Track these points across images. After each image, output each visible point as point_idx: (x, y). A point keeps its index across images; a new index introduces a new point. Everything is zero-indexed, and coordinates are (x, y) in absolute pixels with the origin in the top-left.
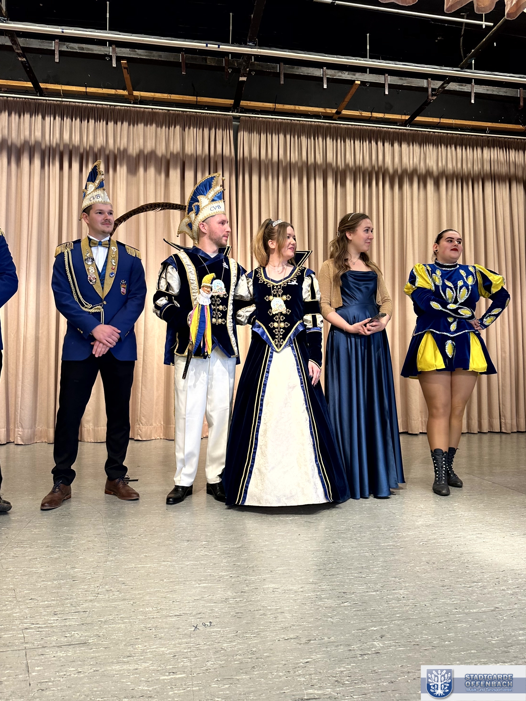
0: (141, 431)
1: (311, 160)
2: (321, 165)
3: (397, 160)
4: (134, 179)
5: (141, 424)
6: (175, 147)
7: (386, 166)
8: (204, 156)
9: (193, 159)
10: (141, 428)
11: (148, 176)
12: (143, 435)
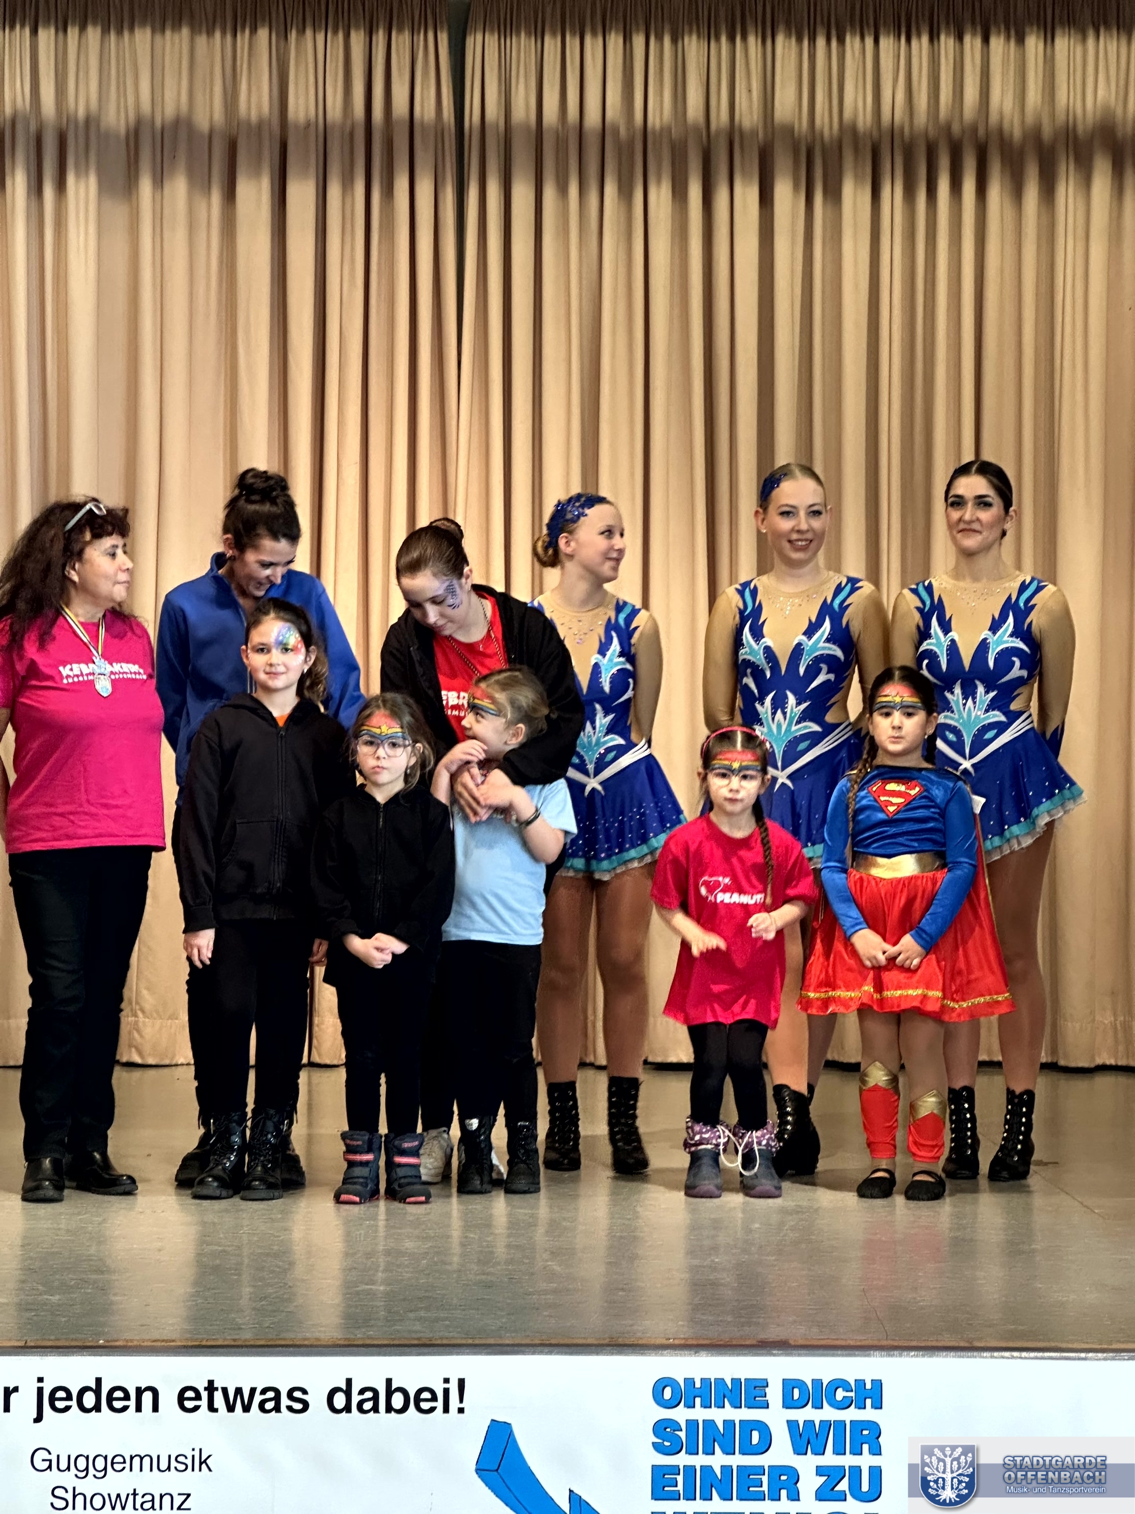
0: (141, 1036)
1: (721, 117)
2: (754, 132)
3: (1034, 96)
4: (119, 212)
5: (140, 1014)
6: (254, 100)
7: (994, 118)
8: (349, 122)
9: (312, 138)
10: (140, 1024)
11: (165, 201)
12: (147, 1048)
